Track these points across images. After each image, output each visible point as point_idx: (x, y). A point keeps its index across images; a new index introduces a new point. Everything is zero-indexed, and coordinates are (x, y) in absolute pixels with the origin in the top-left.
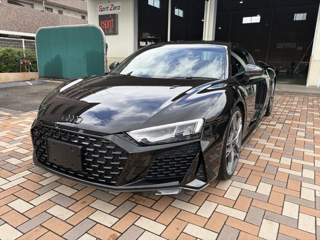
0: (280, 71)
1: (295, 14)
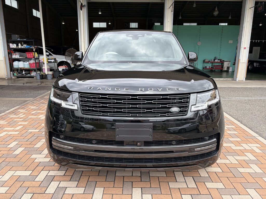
1: (130, 23)
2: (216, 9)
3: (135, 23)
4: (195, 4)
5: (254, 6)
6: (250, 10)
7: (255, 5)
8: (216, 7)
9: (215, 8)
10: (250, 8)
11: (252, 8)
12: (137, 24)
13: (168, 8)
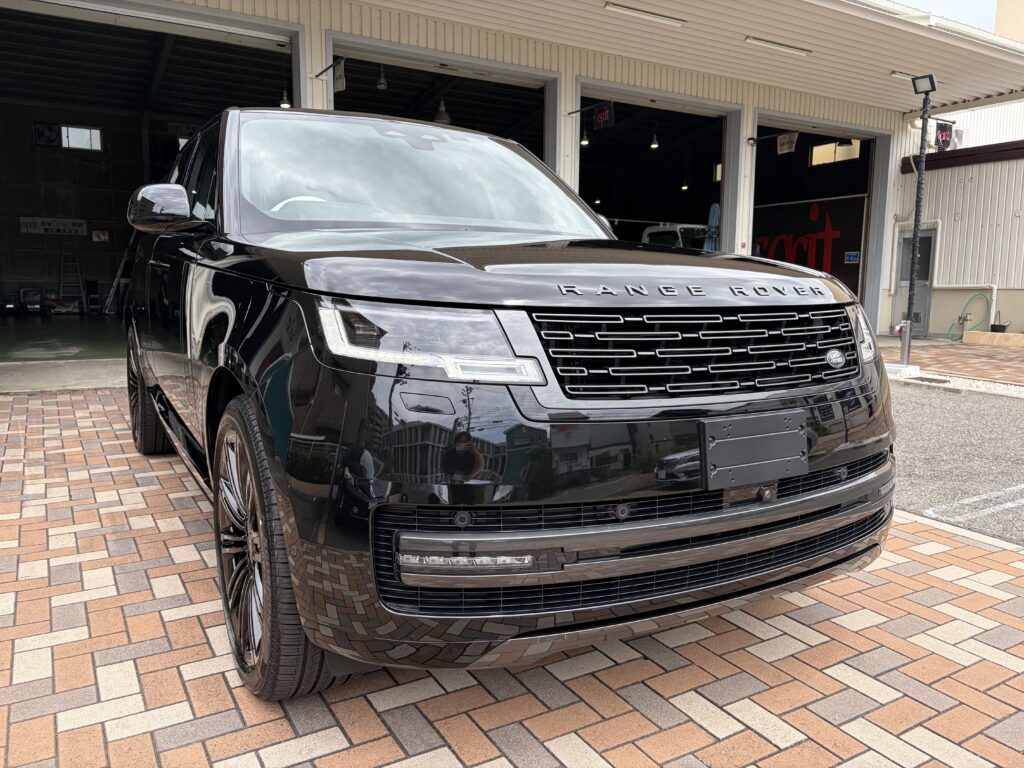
0: (57, 310)
1: (64, 129)
2: (443, 108)
3: (87, 132)
4: (383, 80)
5: (579, 108)
6: (569, 118)
7: (582, 107)
8: (442, 103)
9: (438, 103)
10: (570, 114)
11: (574, 115)
12: (96, 133)
13: (313, 75)
